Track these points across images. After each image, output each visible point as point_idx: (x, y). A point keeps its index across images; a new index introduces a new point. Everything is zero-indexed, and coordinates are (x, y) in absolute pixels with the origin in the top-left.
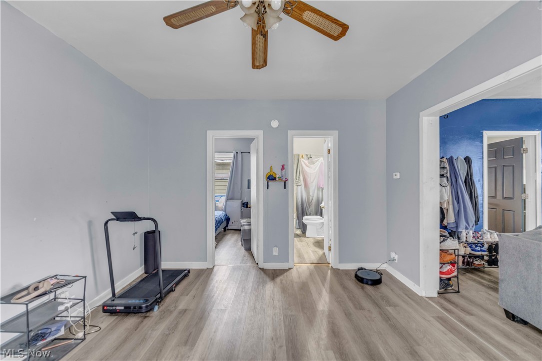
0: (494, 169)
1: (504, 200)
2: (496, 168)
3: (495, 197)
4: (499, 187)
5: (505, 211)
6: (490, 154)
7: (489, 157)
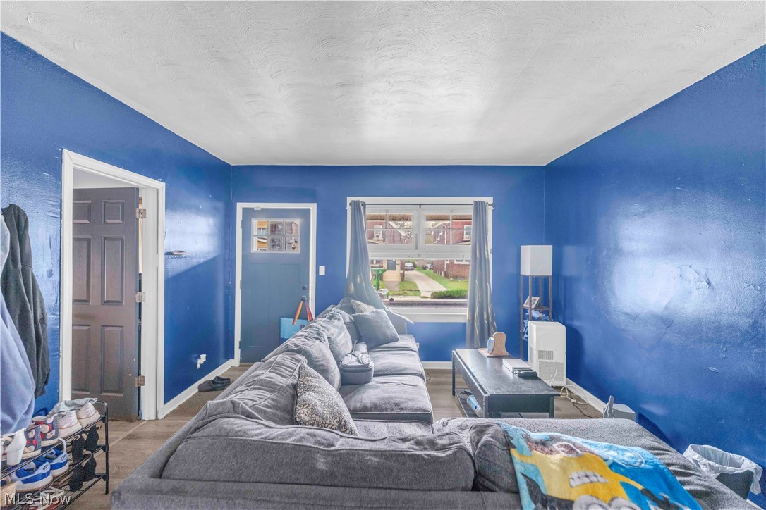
0: (85, 243)
1: (105, 307)
2: (89, 241)
3: (87, 301)
4: (95, 281)
5: (107, 329)
6: (78, 212)
7: (75, 216)
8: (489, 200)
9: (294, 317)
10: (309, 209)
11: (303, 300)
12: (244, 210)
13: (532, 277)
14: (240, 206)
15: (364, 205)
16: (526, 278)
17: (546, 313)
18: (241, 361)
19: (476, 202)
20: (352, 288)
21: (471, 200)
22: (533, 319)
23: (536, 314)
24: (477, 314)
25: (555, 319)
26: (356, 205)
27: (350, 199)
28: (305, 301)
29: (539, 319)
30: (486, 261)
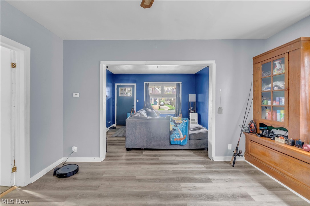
8: (181, 83)
9: (131, 113)
10: (134, 85)
11: (133, 108)
12: (117, 85)
13: (191, 102)
14: (116, 84)
15: (148, 84)
16: (190, 102)
17: (194, 111)
18: (117, 124)
19: (177, 83)
20: (146, 105)
21: (176, 83)
22: (191, 112)
23: (192, 111)
24: (177, 112)
25: (196, 112)
26: (146, 84)
27: (145, 83)
28: (133, 109)
29: (193, 112)
30: (180, 98)
